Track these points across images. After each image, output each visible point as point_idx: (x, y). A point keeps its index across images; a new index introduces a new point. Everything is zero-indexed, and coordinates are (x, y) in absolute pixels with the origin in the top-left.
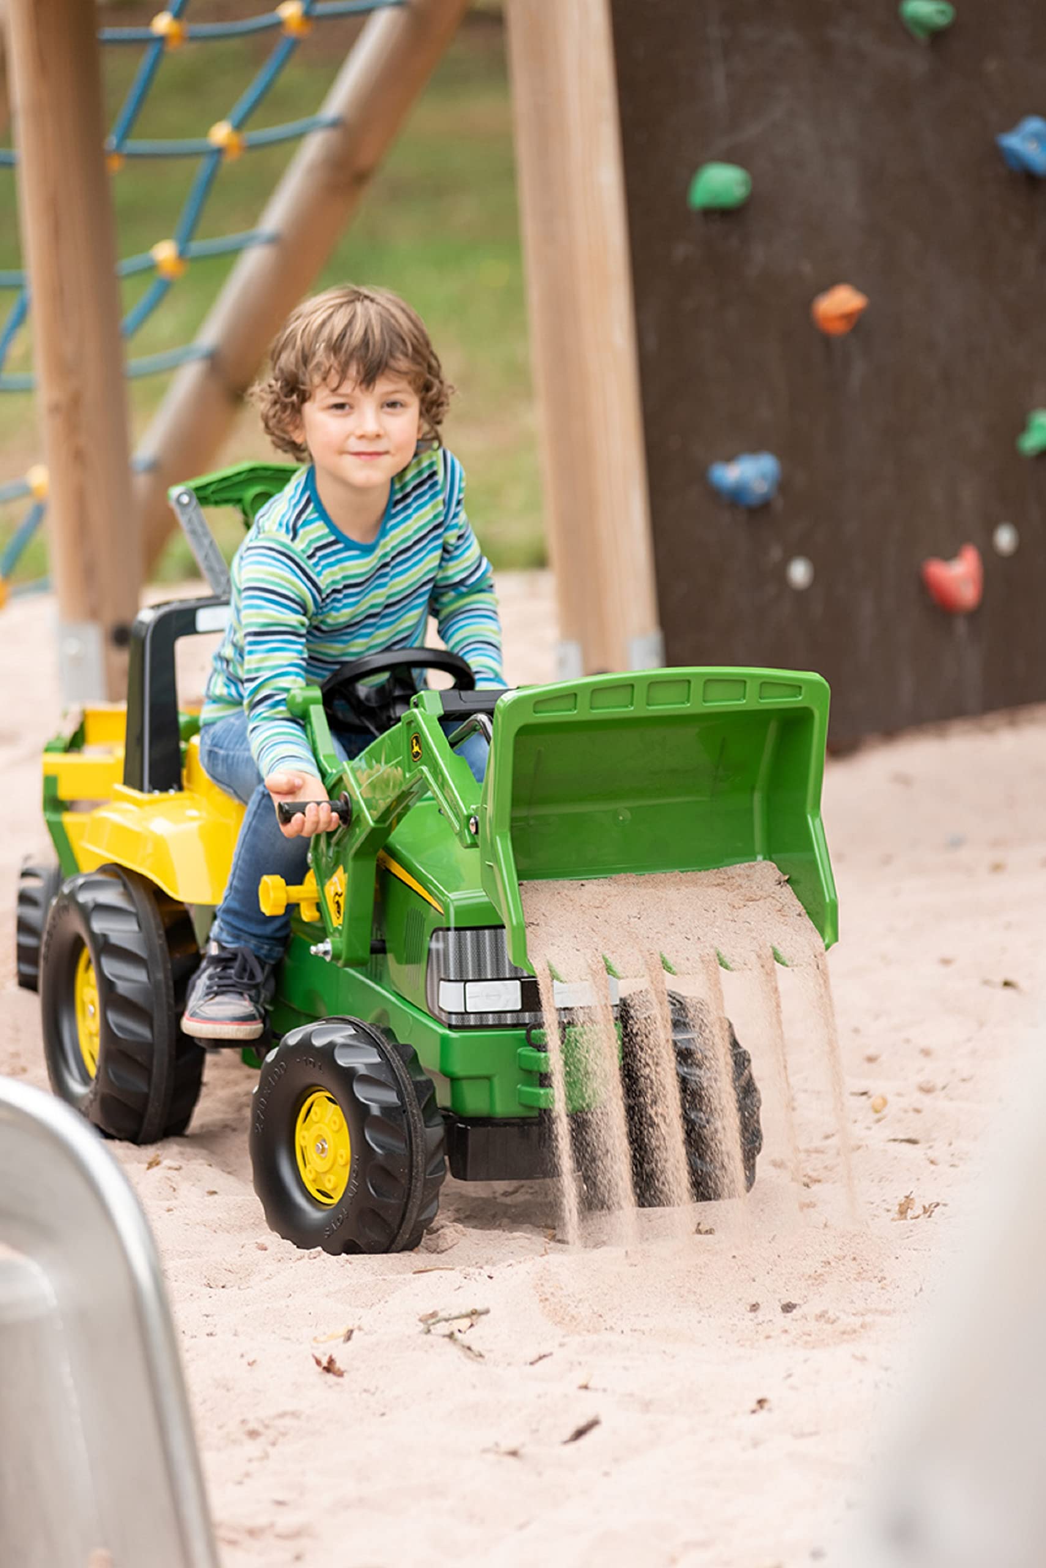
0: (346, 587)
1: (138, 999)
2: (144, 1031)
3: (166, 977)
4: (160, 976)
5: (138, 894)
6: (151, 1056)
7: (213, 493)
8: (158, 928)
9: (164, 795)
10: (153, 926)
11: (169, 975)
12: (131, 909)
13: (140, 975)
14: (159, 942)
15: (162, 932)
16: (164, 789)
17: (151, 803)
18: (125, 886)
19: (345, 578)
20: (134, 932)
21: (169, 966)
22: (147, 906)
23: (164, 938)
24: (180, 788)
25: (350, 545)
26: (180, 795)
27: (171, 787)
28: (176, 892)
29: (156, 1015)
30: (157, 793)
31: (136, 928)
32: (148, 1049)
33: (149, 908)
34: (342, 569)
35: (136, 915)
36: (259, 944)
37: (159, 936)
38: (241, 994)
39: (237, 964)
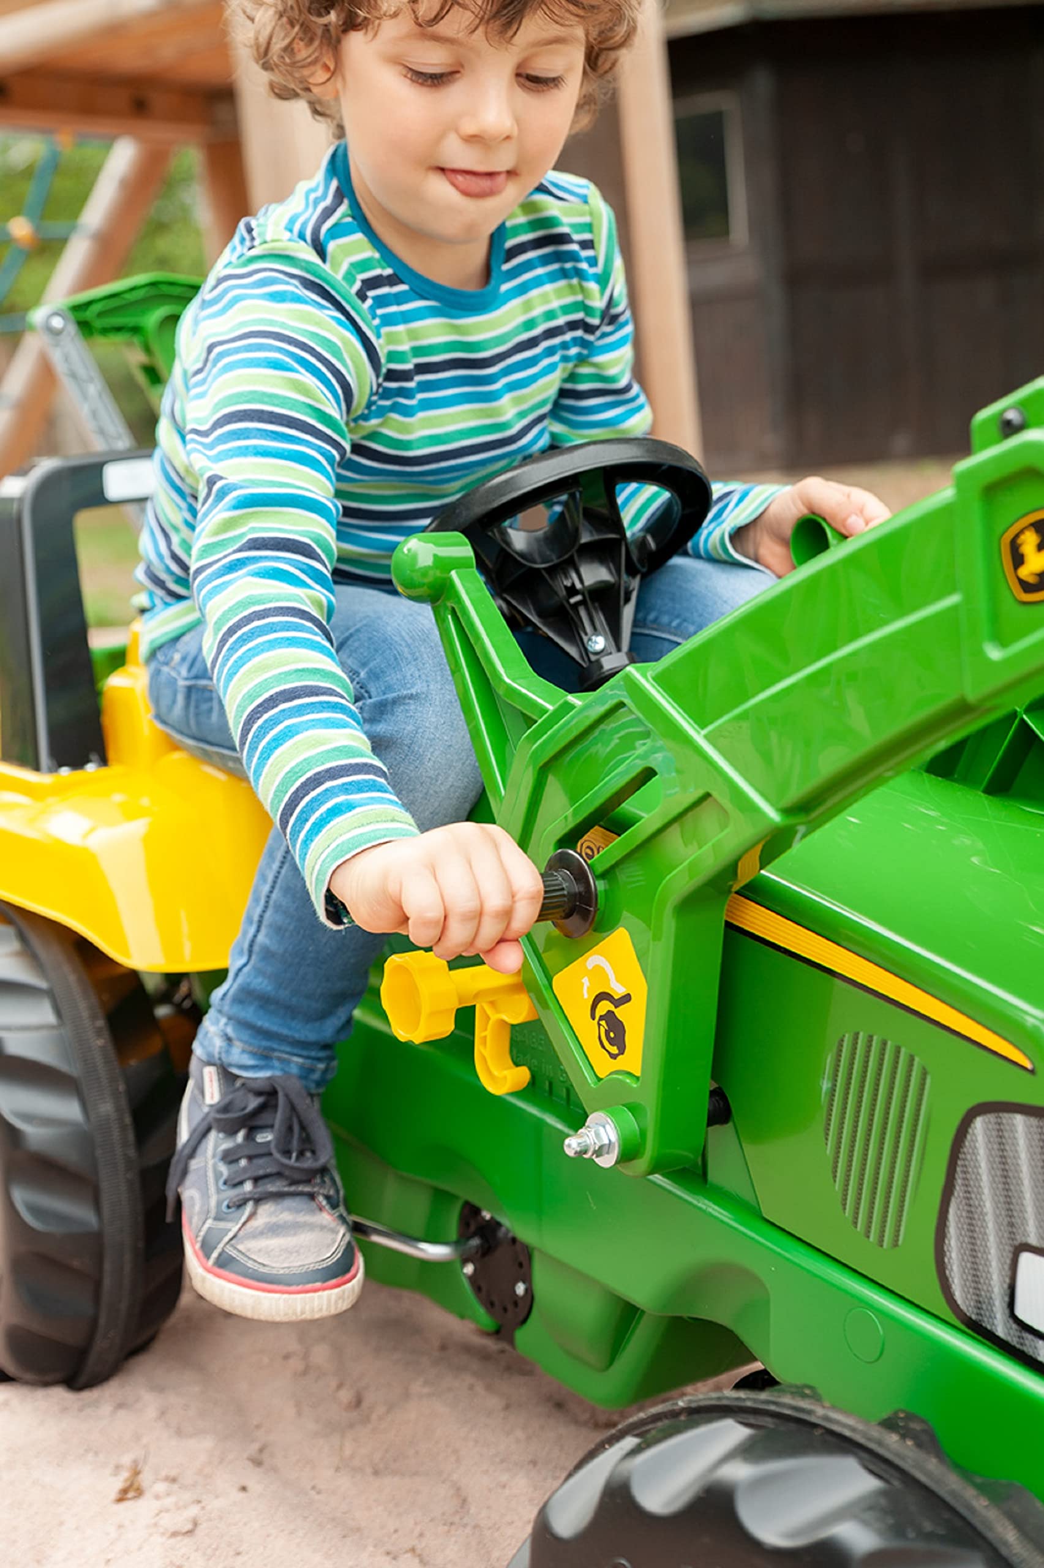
0: (421, 369)
1: (71, 1157)
2: (81, 1213)
3: (118, 1109)
4: (106, 1108)
5: (52, 954)
6: (99, 1258)
7: (100, 315)
8: (93, 1017)
9: (78, 774)
10: (85, 1014)
11: (124, 1102)
12: (43, 984)
13: (68, 1109)
14: (100, 1043)
15: (101, 1023)
16: (78, 763)
17: (56, 790)
18: (22, 937)
19: (417, 351)
20: (52, 1027)
21: (122, 1087)
22: (70, 976)
23: (106, 1033)
24: (104, 761)
25: (424, 288)
26: (104, 771)
27: (88, 761)
28: (127, 954)
29: (105, 1185)
30: (65, 771)
31: (50, 1018)
32: (95, 1241)
33: (72, 978)
34: (412, 335)
35: (50, 994)
36: (308, 1062)
37: (99, 1033)
38: (312, 1196)
39: (279, 1117)
